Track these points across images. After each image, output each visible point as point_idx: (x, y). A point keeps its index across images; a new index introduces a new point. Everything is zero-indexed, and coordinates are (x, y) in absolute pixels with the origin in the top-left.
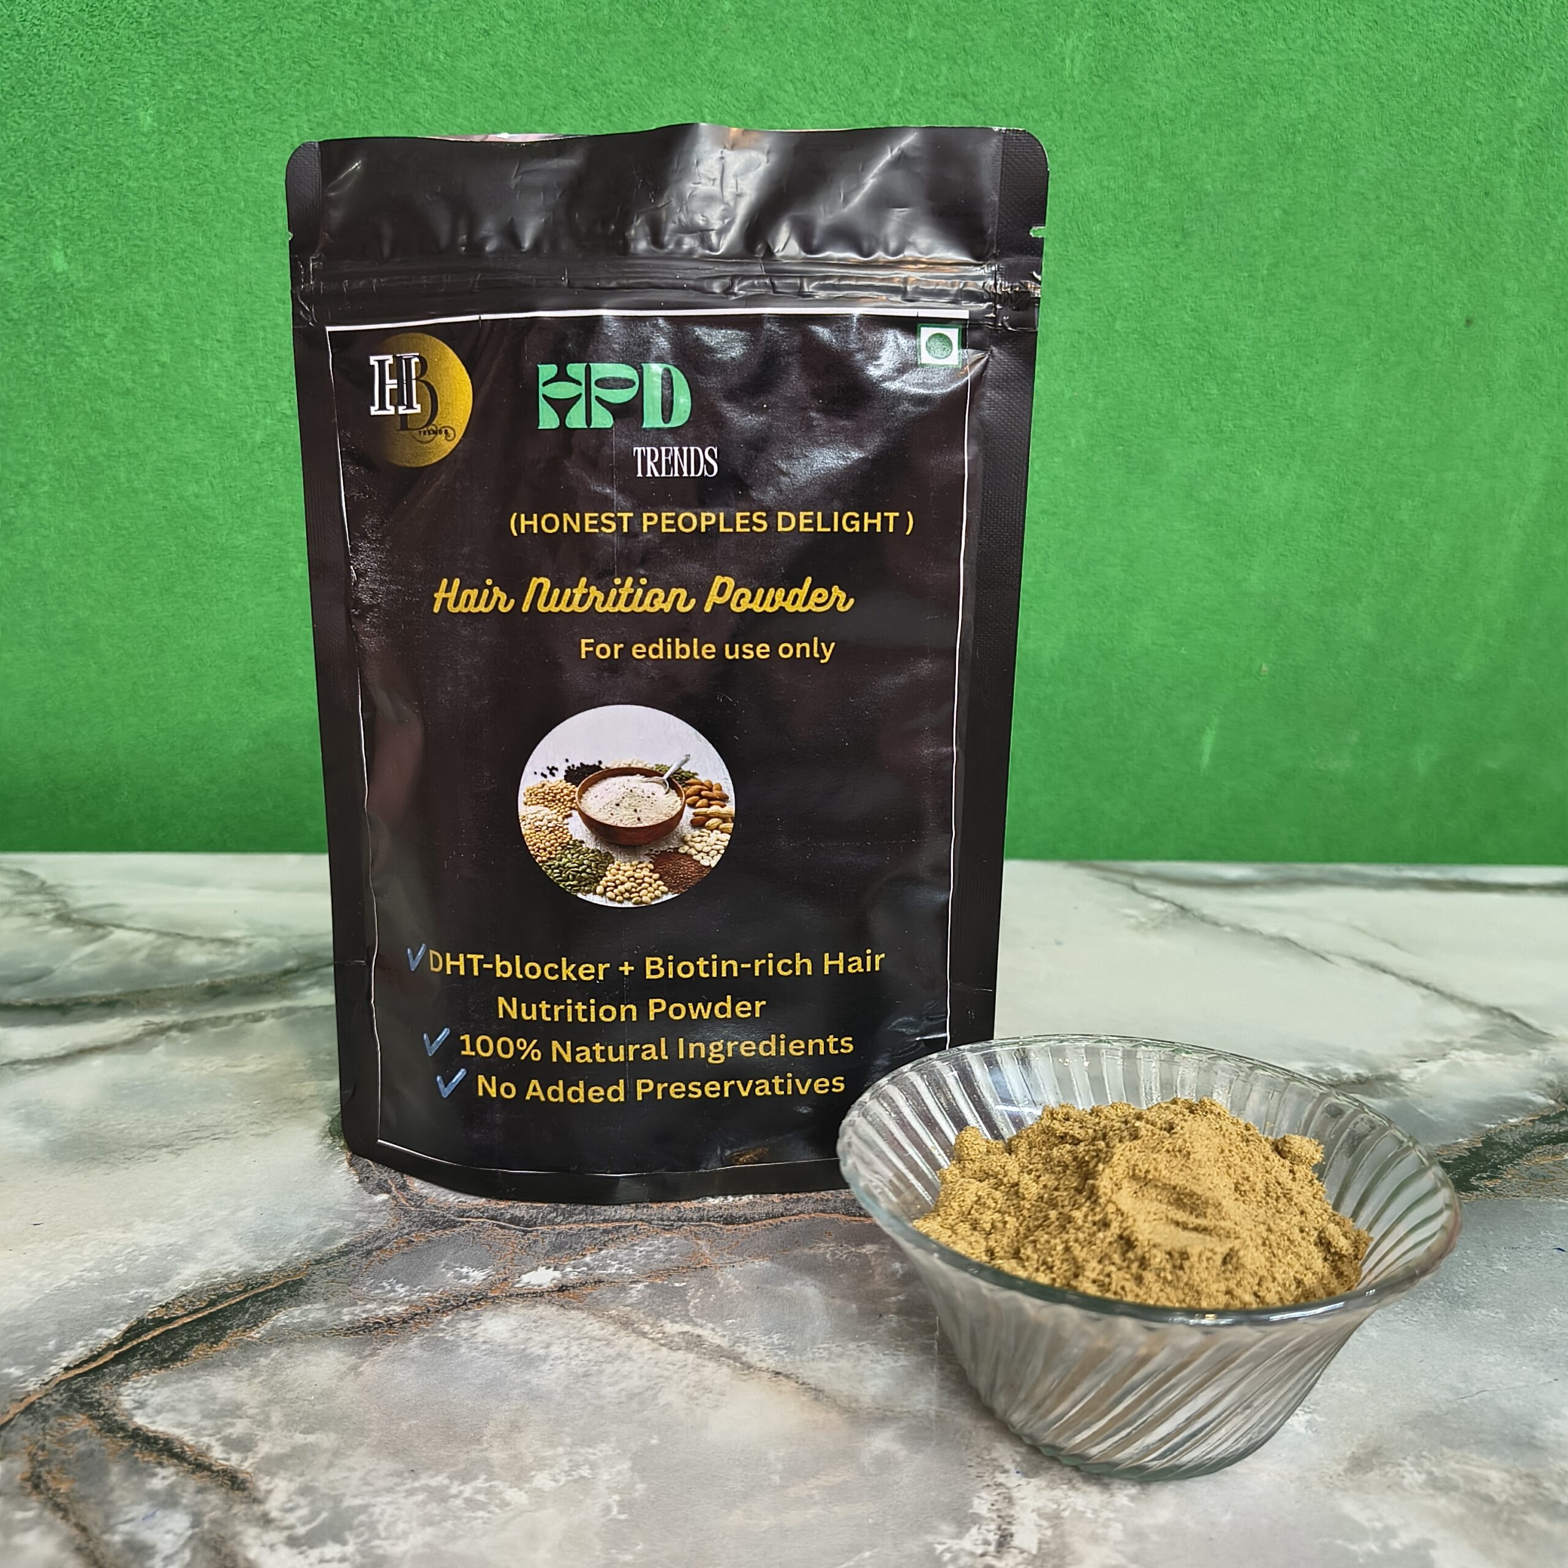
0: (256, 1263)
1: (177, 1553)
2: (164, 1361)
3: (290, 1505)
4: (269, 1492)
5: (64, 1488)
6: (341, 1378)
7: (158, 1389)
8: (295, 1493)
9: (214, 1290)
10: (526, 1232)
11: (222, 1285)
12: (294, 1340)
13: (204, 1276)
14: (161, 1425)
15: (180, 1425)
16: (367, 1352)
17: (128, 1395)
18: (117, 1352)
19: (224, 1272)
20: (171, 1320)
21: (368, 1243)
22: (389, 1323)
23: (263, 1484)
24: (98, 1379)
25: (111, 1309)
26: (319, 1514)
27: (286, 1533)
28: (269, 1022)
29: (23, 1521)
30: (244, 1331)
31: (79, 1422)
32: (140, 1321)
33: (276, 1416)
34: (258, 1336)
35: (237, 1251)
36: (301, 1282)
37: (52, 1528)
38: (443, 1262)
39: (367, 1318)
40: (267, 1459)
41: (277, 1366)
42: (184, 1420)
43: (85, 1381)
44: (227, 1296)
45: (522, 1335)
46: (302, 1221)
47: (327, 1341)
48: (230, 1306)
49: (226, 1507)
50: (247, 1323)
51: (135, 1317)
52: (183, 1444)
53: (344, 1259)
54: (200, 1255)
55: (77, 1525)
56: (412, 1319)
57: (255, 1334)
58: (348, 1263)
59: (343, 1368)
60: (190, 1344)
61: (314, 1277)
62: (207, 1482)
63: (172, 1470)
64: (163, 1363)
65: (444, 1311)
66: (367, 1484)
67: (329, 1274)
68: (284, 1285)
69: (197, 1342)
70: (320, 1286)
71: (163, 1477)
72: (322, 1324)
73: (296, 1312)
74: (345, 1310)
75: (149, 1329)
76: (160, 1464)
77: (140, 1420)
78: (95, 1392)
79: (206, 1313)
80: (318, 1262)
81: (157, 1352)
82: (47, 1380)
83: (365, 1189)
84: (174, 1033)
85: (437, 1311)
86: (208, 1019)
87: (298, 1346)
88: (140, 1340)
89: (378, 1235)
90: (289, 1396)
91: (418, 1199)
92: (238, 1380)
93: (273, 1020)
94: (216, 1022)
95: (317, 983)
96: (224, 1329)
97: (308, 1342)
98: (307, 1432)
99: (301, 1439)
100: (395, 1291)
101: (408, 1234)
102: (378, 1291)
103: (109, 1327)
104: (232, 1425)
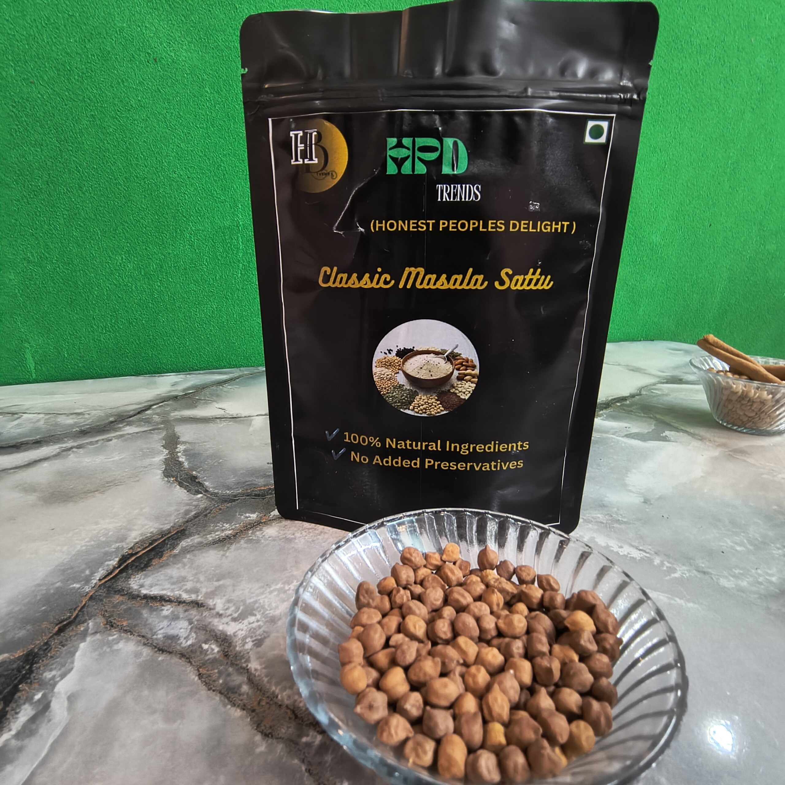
0: (162, 526)
1: (189, 635)
2: (142, 568)
3: (226, 607)
4: (215, 605)
5: (125, 624)
6: (221, 560)
7: (146, 579)
8: (225, 603)
9: (149, 539)
10: (263, 499)
11: (151, 537)
12: (193, 550)
13: (142, 535)
14: (155, 591)
15: (163, 590)
16: (226, 549)
17: (134, 584)
18: (119, 569)
19: (149, 532)
20: (137, 553)
21: (204, 512)
22: (228, 537)
23: (211, 603)
24: (116, 581)
25: (107, 556)
26: (239, 608)
27: (230, 617)
28: (114, 441)
29: (113, 640)
30: (171, 551)
31: (117, 599)
32: (123, 556)
33: (202, 578)
35: (151, 524)
36: (184, 530)
37: (128, 640)
38: (238, 513)
39: (219, 537)
40: (206, 593)
41: (192, 561)
42: (163, 588)
43: (111, 582)
44: (156, 540)
45: (282, 532)
46: (172, 509)
47: (207, 549)
48: (159, 543)
49: (200, 614)
50: (170, 548)
51: (120, 555)
52: (168, 596)
53: (197, 519)
54: (135, 528)
55: (139, 636)
56: (237, 534)
57: (176, 551)
58: (199, 520)
59: (219, 556)
60: (150, 560)
61: (189, 527)
62: (187, 607)
63: (169, 606)
64: (143, 569)
65: (248, 529)
66: (252, 593)
67: (194, 525)
68: (178, 532)
69: (153, 559)
70: (193, 530)
71: (167, 610)
72: (202, 542)
73: (189, 540)
74: (208, 536)
75: (129, 559)
76: (163, 605)
77: (144, 591)
78: (118, 586)
79: (151, 547)
80: (187, 522)
82: (93, 586)
83: (191, 494)
84: (74, 450)
85: (245, 530)
86: (87, 443)
87: (196, 552)
88: (127, 563)
89: (206, 509)
90: (203, 570)
91: (216, 494)
92: (178, 568)
93: (116, 440)
94: (91, 443)
95: (127, 425)
96: (162, 552)
97: (200, 550)
98: (218, 580)
99: (216, 584)
100: (224, 526)
101: (218, 506)
102: (218, 527)
103: (110, 561)
104: (185, 585)
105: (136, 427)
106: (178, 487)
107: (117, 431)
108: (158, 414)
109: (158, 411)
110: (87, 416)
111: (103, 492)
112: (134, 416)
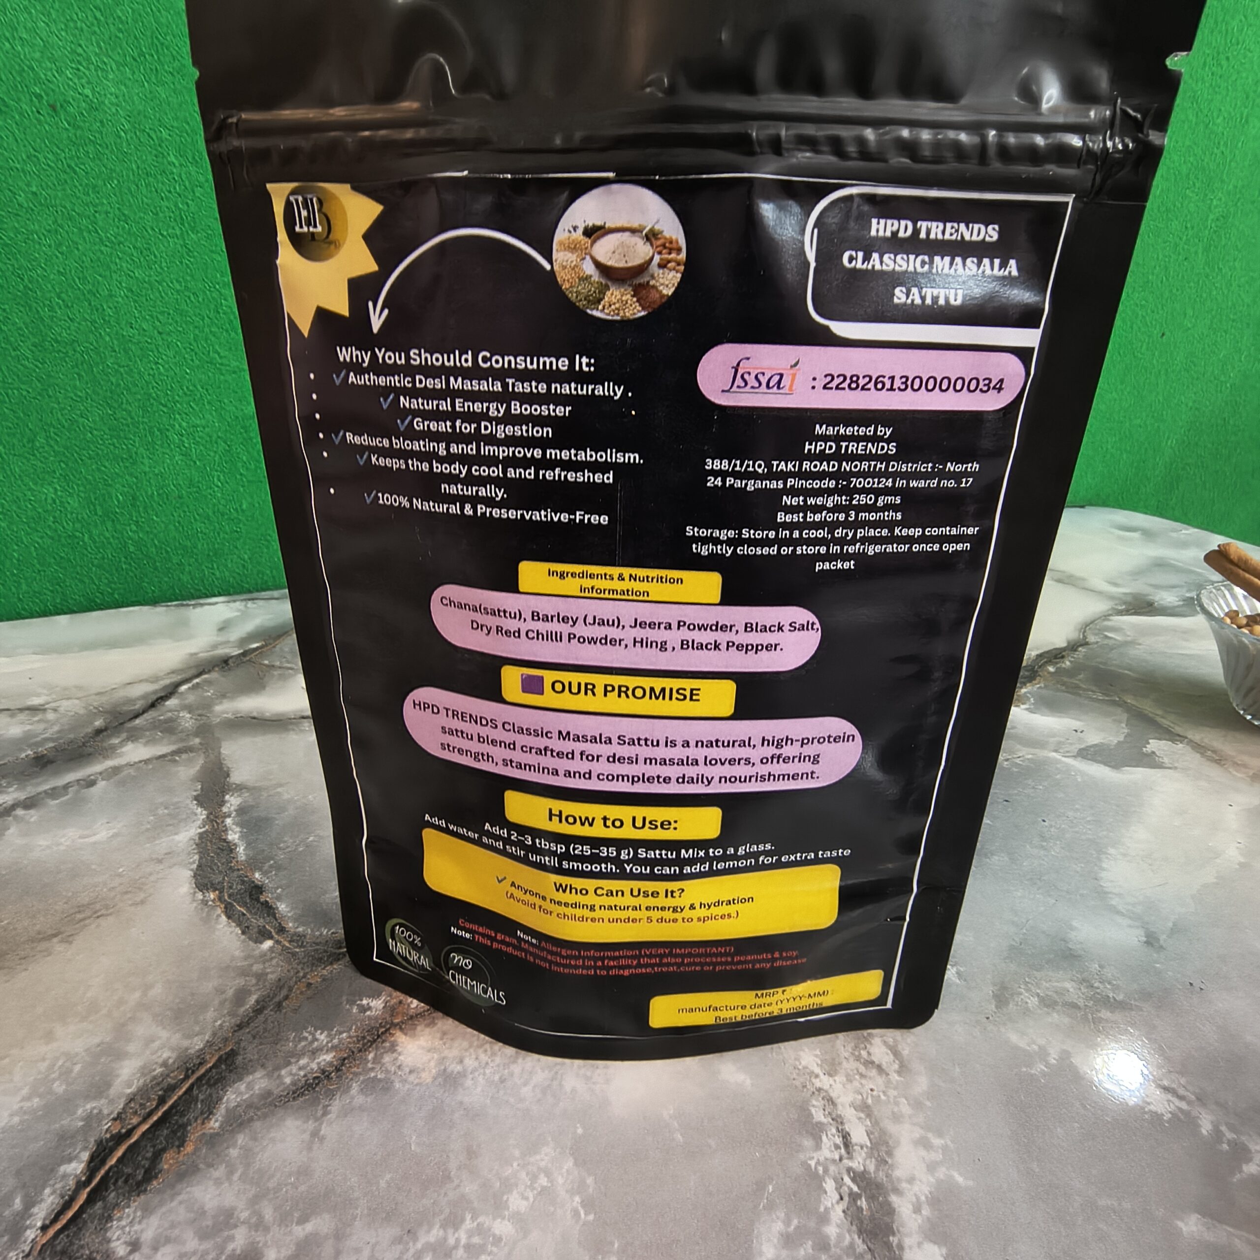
0: (186, 1043)
2: (139, 1184)
6: (310, 1149)
7: (145, 1221)
9: (158, 1084)
11: (165, 1076)
12: (251, 1120)
13: (144, 1070)
16: (320, 1113)
17: (118, 1239)
18: (88, 1189)
19: (160, 1061)
20: (129, 1133)
21: (275, 995)
22: (324, 1075)
24: (80, 1229)
25: (65, 1138)
28: (101, 785)
30: (203, 1123)
32: (100, 1143)
33: (268, 1213)
34: (217, 1124)
35: (164, 1034)
36: (232, 1054)
38: (344, 998)
39: (305, 1076)
41: (248, 1154)
43: (68, 1236)
44: (172, 1089)
45: (437, 1055)
46: (209, 986)
47: (280, 1112)
48: (180, 1098)
50: (202, 1113)
51: (92, 1140)
53: (261, 1018)
54: (131, 1048)
56: (343, 1065)
57: (214, 1124)
58: (266, 1020)
59: (306, 1136)
60: (157, 1156)
61: (242, 1045)
64: (139, 1187)
65: (363, 1050)
67: (254, 1037)
68: (220, 1060)
69: (164, 1150)
70: (251, 1051)
72: (269, 1093)
73: (242, 1086)
74: (283, 1072)
75: (112, 1150)
78: (82, 1247)
79: (160, 1114)
80: (240, 1026)
81: (129, 1175)
82: (27, 1249)
83: (250, 938)
84: (20, 812)
85: (360, 1051)
86: (45, 792)
87: (257, 1125)
88: (107, 1167)
89: (280, 984)
90: (271, 1185)
91: (298, 939)
92: (218, 1182)
93: (104, 782)
94: (54, 793)
95: (128, 739)
96: (184, 1127)
97: (265, 1116)
98: (302, 1221)
99: (300, 1231)
100: (317, 1040)
101: (304, 977)
102: (303, 1044)
103: (70, 1160)
104: (232, 1238)
105: (146, 744)
106: (224, 918)
107: (106, 757)
108: (189, 708)
109: (191, 698)
110: (51, 716)
111: (68, 940)
112: (144, 712)
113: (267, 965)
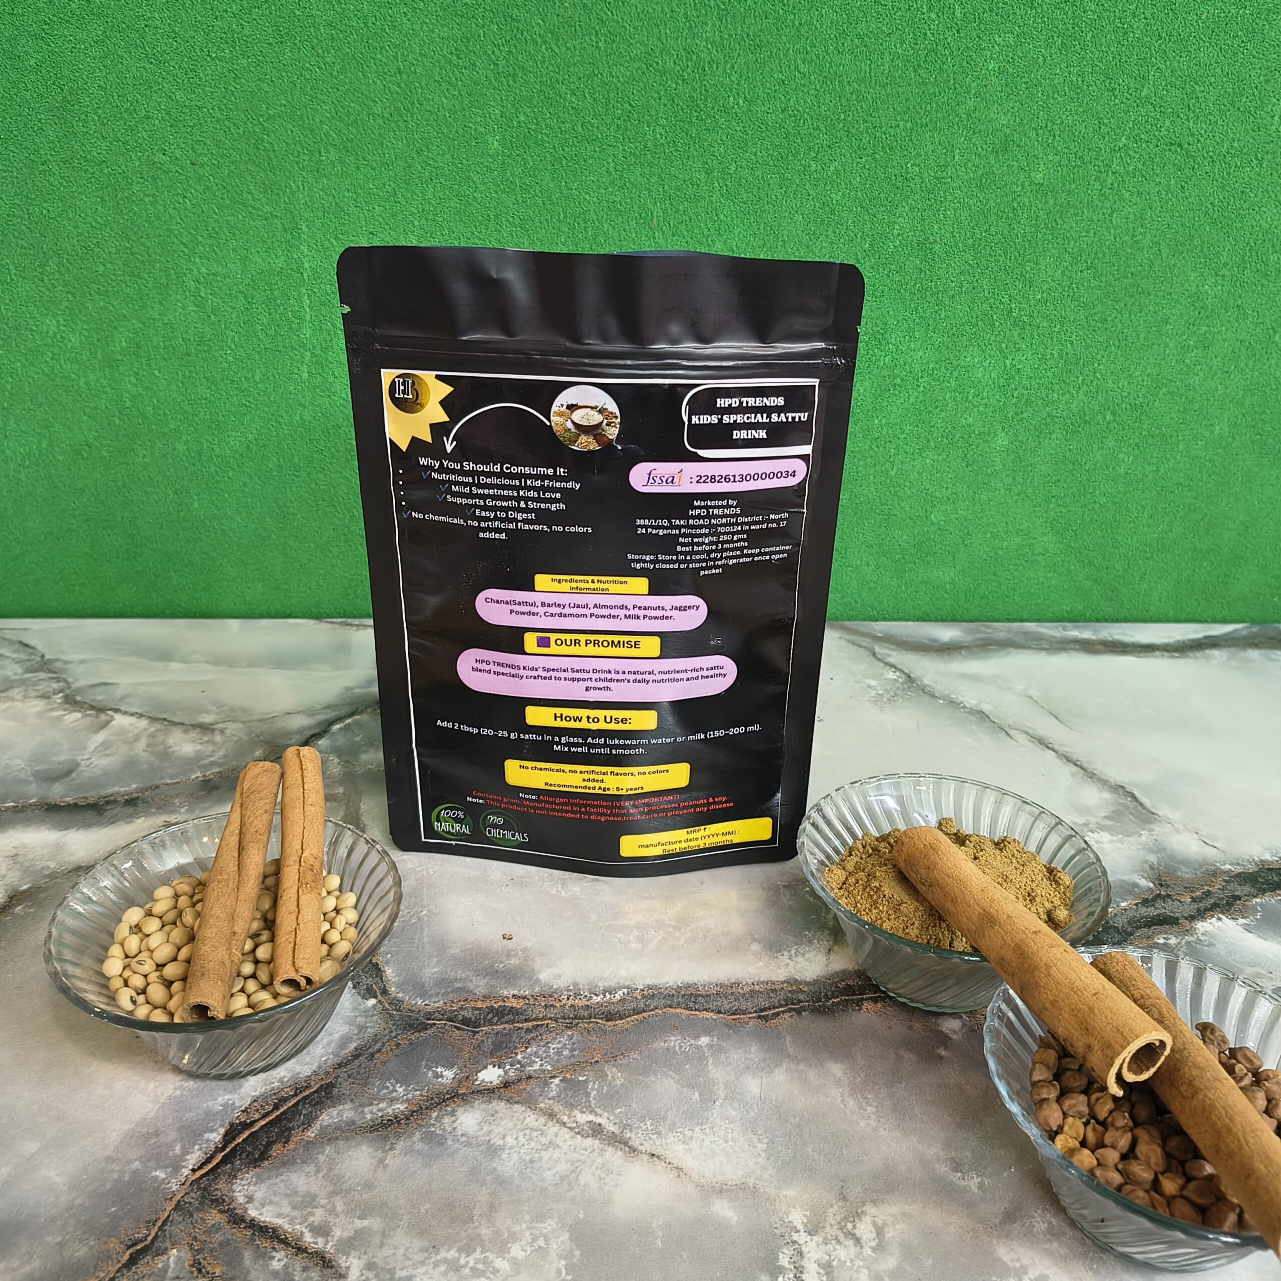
0: (300, 1070)
2: (256, 1160)
4: (348, 1268)
5: (217, 1271)
6: (375, 1171)
7: (258, 1185)
8: (364, 1268)
9: (276, 1094)
10: (475, 1033)
11: (281, 1090)
12: (337, 1138)
13: (266, 1081)
14: (266, 1216)
15: (279, 1215)
16: (388, 1147)
17: (240, 1192)
18: (223, 1154)
19: (279, 1077)
20: (253, 1123)
21: (371, 1047)
22: (397, 1120)
23: (343, 1262)
24: (216, 1178)
25: (210, 1116)
30: (303, 1131)
31: (213, 1216)
32: (232, 1125)
33: (339, 1205)
34: (313, 1135)
36: (331, 1085)
38: (424, 1063)
39: (382, 1117)
40: (340, 1241)
41: (331, 1161)
42: (280, 1211)
43: (208, 1180)
44: (284, 1100)
47: (359, 1138)
48: (289, 1108)
50: (303, 1124)
51: (228, 1122)
52: (285, 1232)
53: (357, 1062)
56: (412, 1116)
57: (311, 1134)
58: (360, 1065)
59: (375, 1161)
60: (270, 1144)
61: (340, 1080)
62: (307, 1263)
63: (282, 1253)
64: (255, 1162)
65: (432, 1108)
66: (408, 1258)
67: (349, 1077)
68: (321, 1088)
69: (274, 1142)
70: (345, 1087)
71: (279, 1260)
72: (353, 1122)
73: (335, 1113)
74: (366, 1109)
75: (241, 1132)
76: (274, 1249)
77: (252, 1212)
78: (217, 1189)
79: (274, 1116)
80: (340, 1065)
81: (250, 1152)
82: (183, 1180)
83: (359, 995)
85: (427, 1108)
87: (341, 1143)
88: (236, 1143)
89: (375, 1039)
90: (345, 1187)
91: (398, 1005)
92: (308, 1175)
96: (290, 1130)
97: (347, 1139)
98: (362, 1217)
99: (359, 1224)
100: (396, 1091)
101: (396, 1037)
102: (385, 1091)
103: (212, 1131)
104: (313, 1214)
113: (369, 1019)
